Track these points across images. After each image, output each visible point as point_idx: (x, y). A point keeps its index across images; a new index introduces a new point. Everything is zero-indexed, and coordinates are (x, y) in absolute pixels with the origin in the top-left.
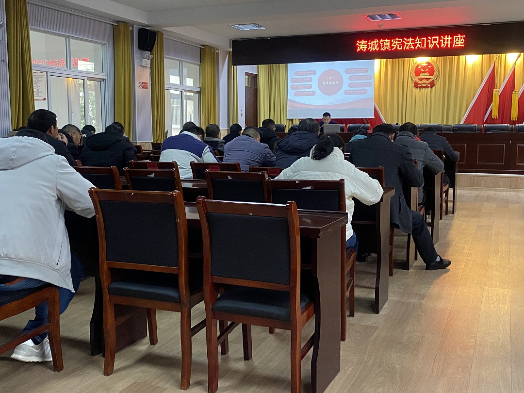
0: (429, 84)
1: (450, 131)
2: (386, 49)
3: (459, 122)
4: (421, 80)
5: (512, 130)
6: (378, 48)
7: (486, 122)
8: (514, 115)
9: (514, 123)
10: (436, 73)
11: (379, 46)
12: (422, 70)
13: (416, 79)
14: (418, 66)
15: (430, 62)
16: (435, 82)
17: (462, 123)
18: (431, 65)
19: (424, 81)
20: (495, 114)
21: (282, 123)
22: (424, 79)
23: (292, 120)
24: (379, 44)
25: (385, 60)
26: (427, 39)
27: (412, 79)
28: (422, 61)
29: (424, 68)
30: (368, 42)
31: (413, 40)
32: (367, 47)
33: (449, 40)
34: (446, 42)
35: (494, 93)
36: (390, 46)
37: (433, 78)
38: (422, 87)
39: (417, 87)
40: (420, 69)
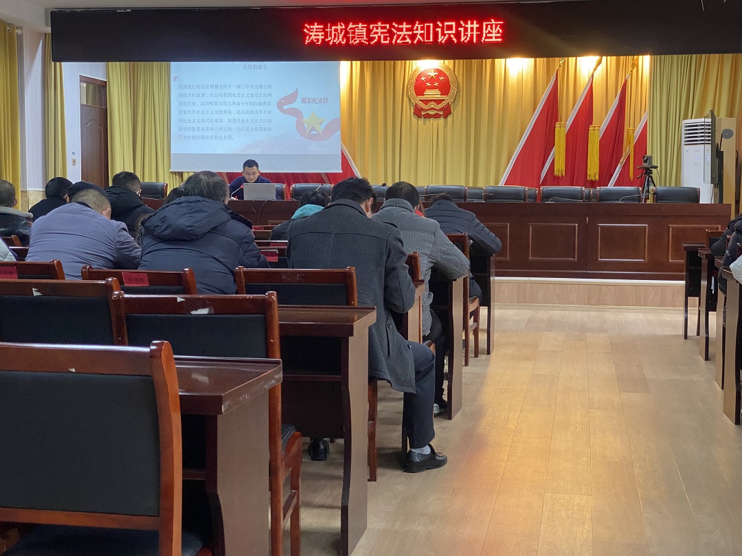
0: (441, 110)
1: (481, 198)
2: (360, 43)
3: (497, 182)
4: (426, 102)
5: (589, 197)
6: (345, 41)
7: (544, 184)
8: (593, 170)
9: (593, 184)
10: (453, 90)
11: (345, 36)
12: (428, 84)
13: (417, 100)
14: (420, 76)
15: (442, 69)
16: (452, 107)
17: (502, 183)
18: (445, 75)
19: (432, 105)
20: (560, 168)
21: (161, 181)
22: (431, 101)
23: (181, 174)
24: (347, 33)
25: (359, 62)
26: (436, 26)
27: (410, 100)
28: (428, 66)
29: (432, 80)
30: (326, 27)
31: (410, 26)
32: (323, 37)
33: (475, 30)
34: (469, 33)
35: (557, 129)
36: (368, 35)
37: (448, 99)
38: (428, 116)
39: (419, 116)
40: (424, 83)
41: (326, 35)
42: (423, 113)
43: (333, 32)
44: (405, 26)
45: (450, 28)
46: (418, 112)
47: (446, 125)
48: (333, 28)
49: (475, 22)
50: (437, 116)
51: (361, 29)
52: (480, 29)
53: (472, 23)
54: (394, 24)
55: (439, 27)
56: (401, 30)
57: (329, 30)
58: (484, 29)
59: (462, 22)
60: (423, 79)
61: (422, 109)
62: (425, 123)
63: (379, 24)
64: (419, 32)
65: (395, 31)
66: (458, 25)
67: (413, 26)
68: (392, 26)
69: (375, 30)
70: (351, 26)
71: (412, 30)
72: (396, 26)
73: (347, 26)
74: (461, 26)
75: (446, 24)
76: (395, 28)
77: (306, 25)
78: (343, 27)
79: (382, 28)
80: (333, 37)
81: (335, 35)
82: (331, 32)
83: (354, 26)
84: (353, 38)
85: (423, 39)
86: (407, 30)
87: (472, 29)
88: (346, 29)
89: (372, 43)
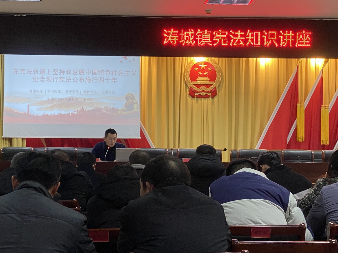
0: (210, 92)
2: (206, 44)
4: (198, 86)
6: (194, 42)
7: (289, 147)
10: (218, 78)
11: (195, 39)
12: (200, 73)
13: (191, 84)
14: (194, 67)
15: (210, 62)
16: (217, 90)
18: (212, 67)
19: (203, 88)
20: (301, 136)
22: (202, 85)
23: (11, 140)
26: (262, 34)
28: (199, 60)
29: (203, 70)
30: (180, 32)
31: (243, 33)
32: (178, 39)
33: (291, 37)
34: (287, 40)
35: (298, 108)
36: (212, 39)
37: (214, 84)
38: (200, 97)
39: (193, 96)
40: (197, 72)
41: (180, 39)
42: (196, 94)
43: (185, 36)
44: (239, 33)
45: (272, 35)
46: (192, 93)
47: (213, 103)
48: (185, 33)
49: (291, 32)
50: (206, 97)
51: (206, 34)
52: (294, 37)
53: (289, 33)
54: (231, 31)
55: (265, 35)
56: (237, 36)
57: (182, 34)
58: (297, 37)
59: (281, 32)
60: (196, 69)
61: (197, 92)
62: (197, 102)
63: (220, 31)
64: (250, 37)
65: (232, 36)
66: (279, 34)
67: (246, 33)
68: (229, 33)
69: (217, 36)
70: (199, 31)
71: (244, 36)
72: (233, 33)
73: (196, 32)
74: (281, 35)
75: (270, 32)
76: (232, 34)
77: (165, 30)
78: (193, 33)
79: (222, 34)
80: (185, 39)
81: (187, 38)
82: (184, 36)
83: (201, 32)
84: (200, 40)
85: (253, 43)
86: (241, 36)
87: (289, 37)
88: (195, 34)
89: (214, 45)
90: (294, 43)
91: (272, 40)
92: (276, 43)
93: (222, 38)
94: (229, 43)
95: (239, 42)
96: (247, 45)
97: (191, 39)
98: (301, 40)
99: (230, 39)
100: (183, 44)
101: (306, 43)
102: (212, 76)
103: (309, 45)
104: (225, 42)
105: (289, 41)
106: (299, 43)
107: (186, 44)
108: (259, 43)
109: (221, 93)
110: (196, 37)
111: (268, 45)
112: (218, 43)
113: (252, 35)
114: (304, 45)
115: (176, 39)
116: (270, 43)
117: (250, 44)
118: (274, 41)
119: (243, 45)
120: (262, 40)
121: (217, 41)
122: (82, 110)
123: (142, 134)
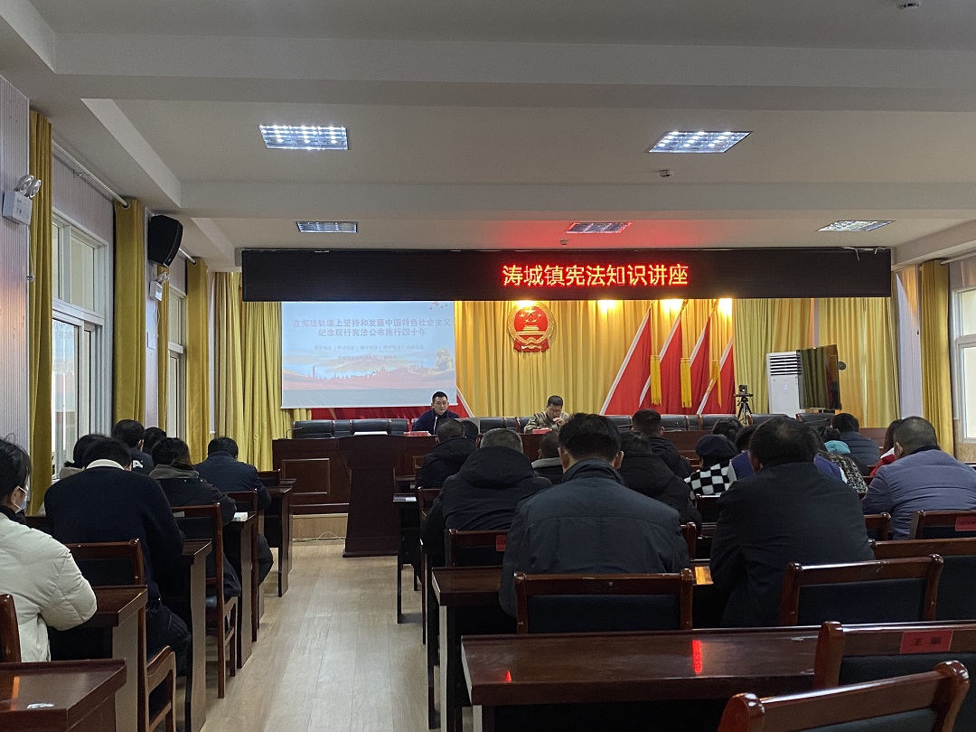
0: (540, 344)
4: (525, 337)
6: (542, 282)
8: (687, 399)
9: (687, 411)
10: (550, 327)
11: (542, 278)
12: (527, 321)
13: (517, 335)
14: (519, 313)
15: (540, 307)
16: (549, 342)
18: (542, 313)
19: (531, 340)
20: (657, 396)
22: (530, 336)
26: (627, 269)
27: (510, 336)
28: (526, 305)
29: (530, 317)
30: (524, 269)
31: (603, 269)
32: (522, 278)
33: (663, 273)
34: (658, 276)
35: (652, 361)
36: (564, 277)
37: (545, 335)
38: (527, 350)
39: (519, 351)
40: (523, 319)
41: (524, 277)
42: (523, 348)
43: (531, 274)
44: (598, 269)
45: (640, 271)
46: (518, 347)
47: (544, 358)
48: (531, 270)
49: (663, 266)
50: (535, 350)
51: (558, 271)
52: (667, 273)
53: (660, 267)
54: (588, 267)
55: (630, 270)
56: (595, 273)
57: (527, 271)
58: (671, 273)
59: (651, 266)
60: (522, 316)
61: (524, 345)
62: (524, 357)
63: (575, 267)
64: (612, 274)
65: (589, 274)
66: (648, 269)
67: (606, 270)
68: (586, 269)
69: (571, 273)
70: (548, 268)
71: (604, 272)
72: (591, 269)
73: (544, 268)
74: (650, 270)
75: (636, 267)
76: (589, 271)
77: (505, 267)
78: (541, 269)
79: (578, 270)
80: (531, 278)
81: (533, 276)
82: (529, 274)
83: (551, 269)
84: (550, 279)
85: (616, 281)
86: (601, 272)
87: (660, 273)
88: (543, 271)
89: (568, 284)
90: (667, 280)
91: (640, 277)
92: (644, 281)
93: (578, 275)
94: (586, 282)
95: (598, 280)
96: (608, 284)
97: (539, 278)
98: (676, 276)
99: (587, 277)
100: (529, 284)
101: (682, 280)
102: (543, 324)
103: (686, 283)
104: (581, 280)
105: (660, 278)
106: (673, 280)
107: (532, 284)
108: (624, 281)
109: (554, 346)
110: (544, 274)
111: (635, 284)
112: (572, 282)
113: (615, 271)
114: (680, 282)
115: (519, 279)
116: (637, 280)
117: (612, 283)
118: (643, 279)
119: (604, 284)
120: (627, 277)
121: (570, 280)
122: (383, 369)
123: (459, 401)
